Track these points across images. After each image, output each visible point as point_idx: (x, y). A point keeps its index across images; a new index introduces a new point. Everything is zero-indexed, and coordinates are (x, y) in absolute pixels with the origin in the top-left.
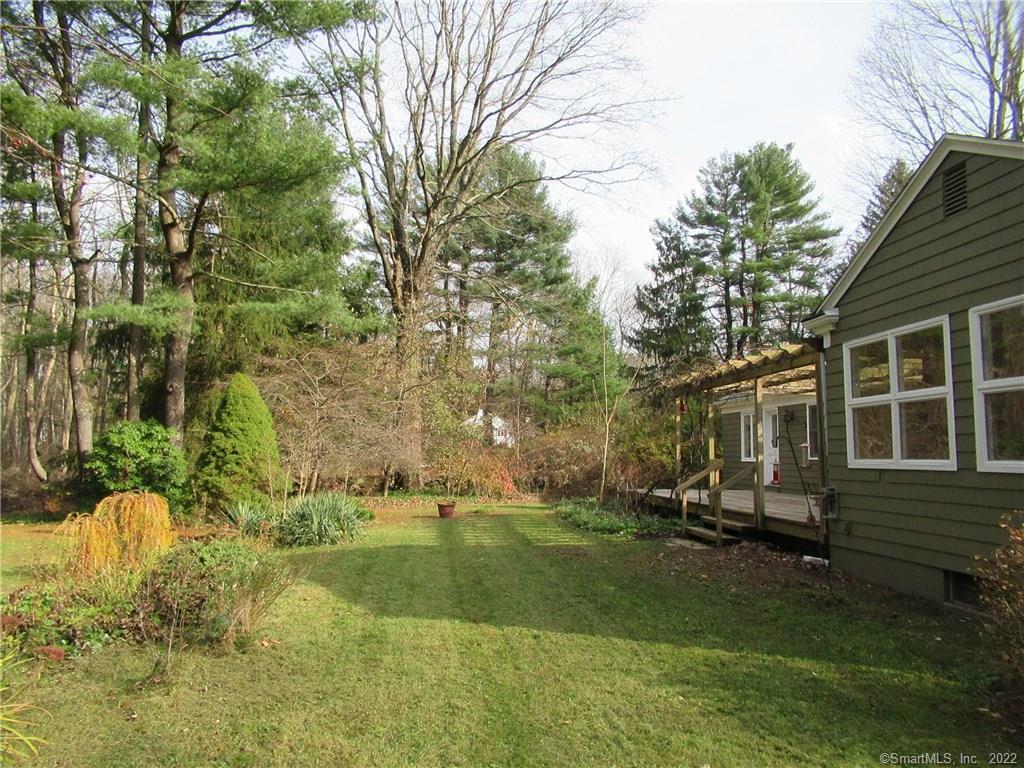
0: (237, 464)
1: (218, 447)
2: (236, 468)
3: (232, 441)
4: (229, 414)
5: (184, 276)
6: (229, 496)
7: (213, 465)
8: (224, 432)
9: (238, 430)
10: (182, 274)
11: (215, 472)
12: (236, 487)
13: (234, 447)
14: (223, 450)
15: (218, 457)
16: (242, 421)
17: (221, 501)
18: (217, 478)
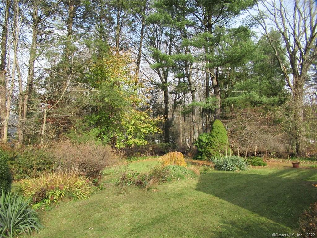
0: (215, 145)
1: (210, 141)
2: (214, 147)
3: (214, 139)
4: (213, 131)
5: (217, 92)
6: (213, 155)
7: (209, 145)
8: (212, 136)
9: (215, 136)
10: (217, 91)
11: (210, 147)
12: (214, 152)
13: (214, 141)
14: (211, 141)
15: (210, 143)
16: (217, 133)
17: (211, 156)
18: (210, 149)
